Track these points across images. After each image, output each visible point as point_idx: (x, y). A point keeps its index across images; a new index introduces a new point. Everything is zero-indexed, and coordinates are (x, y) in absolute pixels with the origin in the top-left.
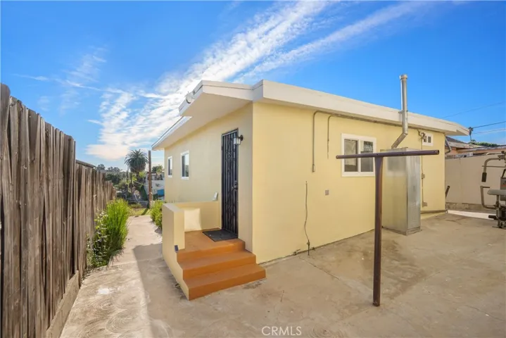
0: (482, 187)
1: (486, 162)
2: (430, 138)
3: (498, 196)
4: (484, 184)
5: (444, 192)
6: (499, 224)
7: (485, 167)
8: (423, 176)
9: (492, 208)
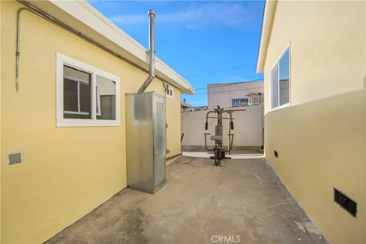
0: (206, 134)
1: (208, 114)
2: (171, 91)
3: (216, 140)
4: (207, 132)
5: (180, 138)
6: (215, 163)
7: (207, 117)
8: (167, 126)
9: (212, 150)
